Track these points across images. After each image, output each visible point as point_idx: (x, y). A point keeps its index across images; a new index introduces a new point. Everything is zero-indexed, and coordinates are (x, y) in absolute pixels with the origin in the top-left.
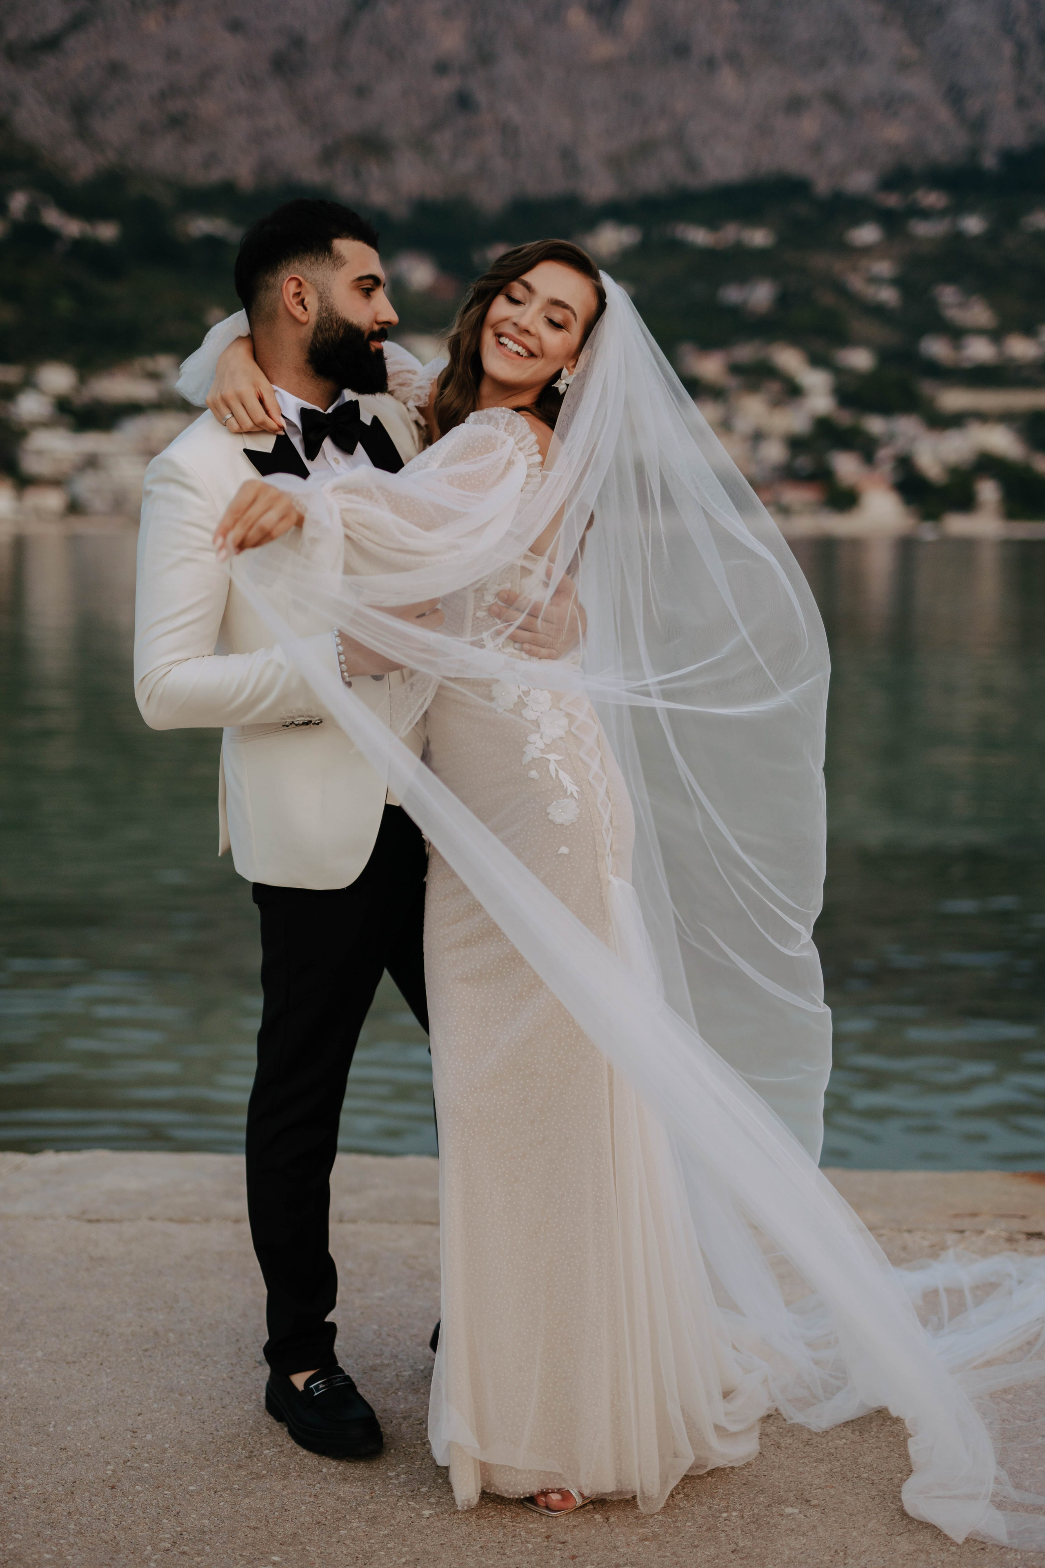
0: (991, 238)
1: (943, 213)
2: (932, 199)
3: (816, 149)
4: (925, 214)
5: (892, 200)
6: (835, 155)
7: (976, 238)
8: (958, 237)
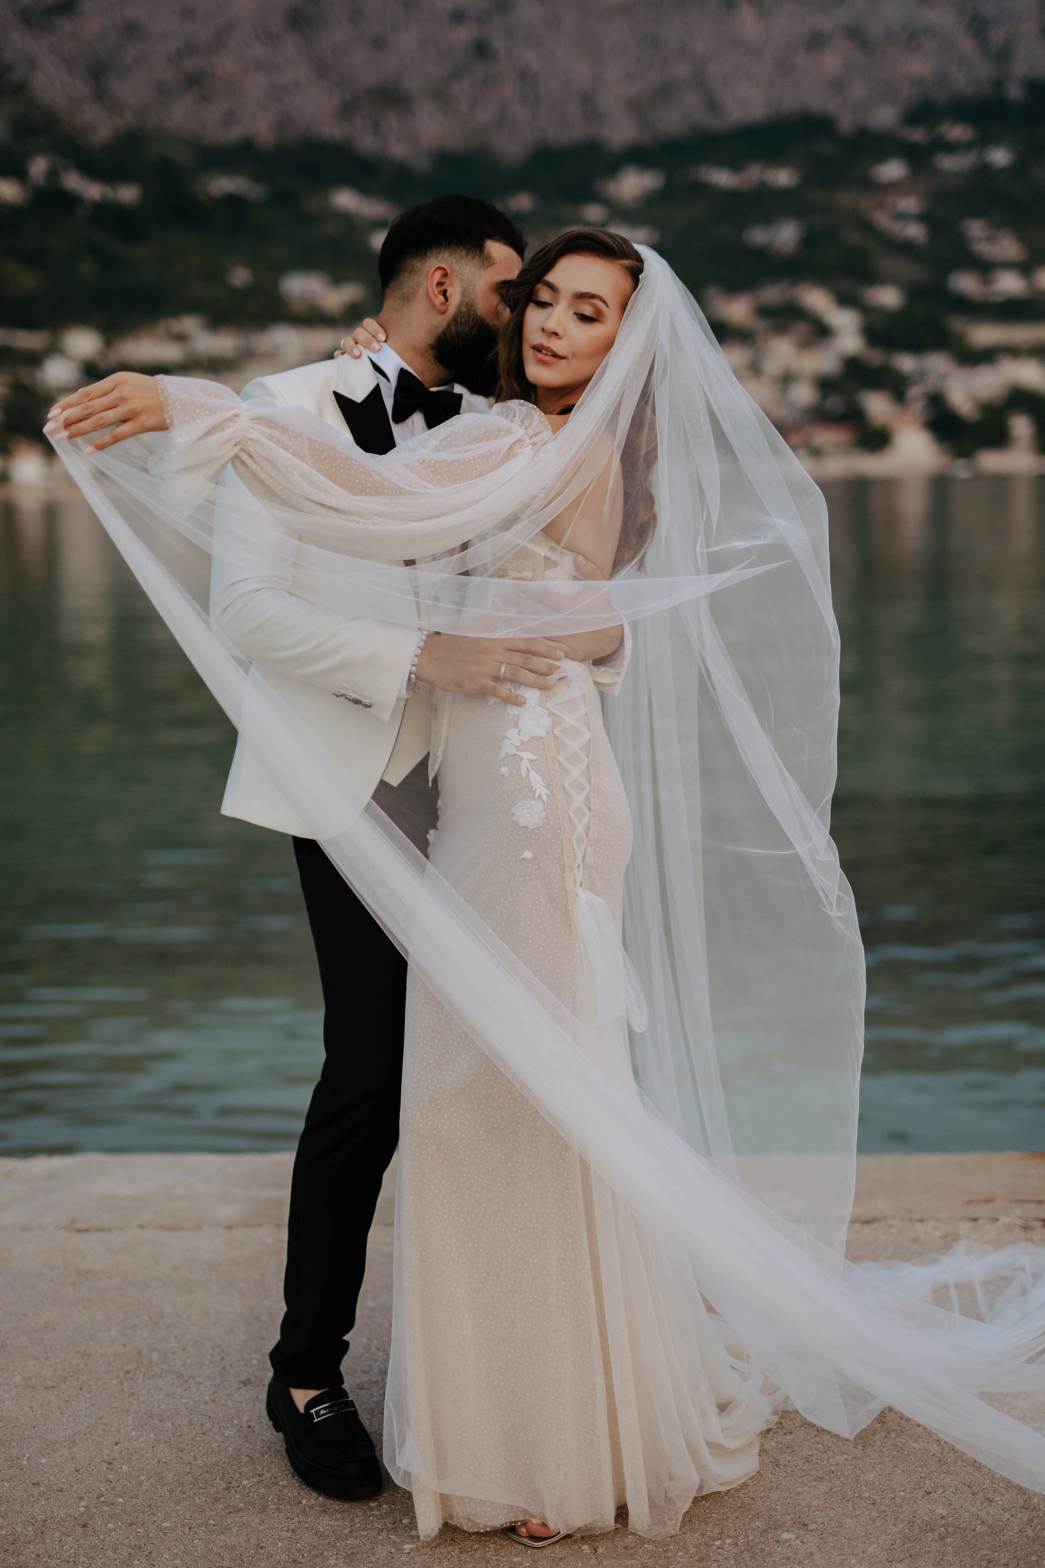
0: (1018, 170)
1: (969, 146)
2: (957, 132)
3: (838, 85)
4: (951, 148)
5: (917, 135)
6: (858, 91)
7: (1003, 170)
8: (985, 170)
